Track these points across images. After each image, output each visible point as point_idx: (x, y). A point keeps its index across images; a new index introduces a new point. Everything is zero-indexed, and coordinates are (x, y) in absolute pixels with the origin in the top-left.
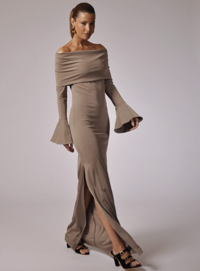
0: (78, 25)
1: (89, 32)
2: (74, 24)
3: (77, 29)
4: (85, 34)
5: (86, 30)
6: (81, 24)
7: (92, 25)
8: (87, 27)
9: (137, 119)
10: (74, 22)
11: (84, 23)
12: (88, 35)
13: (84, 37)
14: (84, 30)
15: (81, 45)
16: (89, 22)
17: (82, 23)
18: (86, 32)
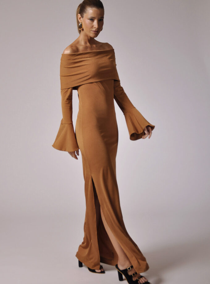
0: (85, 21)
1: (97, 29)
2: (81, 20)
3: (84, 27)
4: (93, 32)
5: (94, 27)
6: (89, 21)
7: (101, 21)
8: (95, 23)
9: (150, 128)
10: (81, 19)
11: (92, 20)
12: (96, 32)
13: (92, 35)
14: (92, 27)
15: (88, 44)
16: (97, 18)
17: (89, 19)
18: (94, 29)
